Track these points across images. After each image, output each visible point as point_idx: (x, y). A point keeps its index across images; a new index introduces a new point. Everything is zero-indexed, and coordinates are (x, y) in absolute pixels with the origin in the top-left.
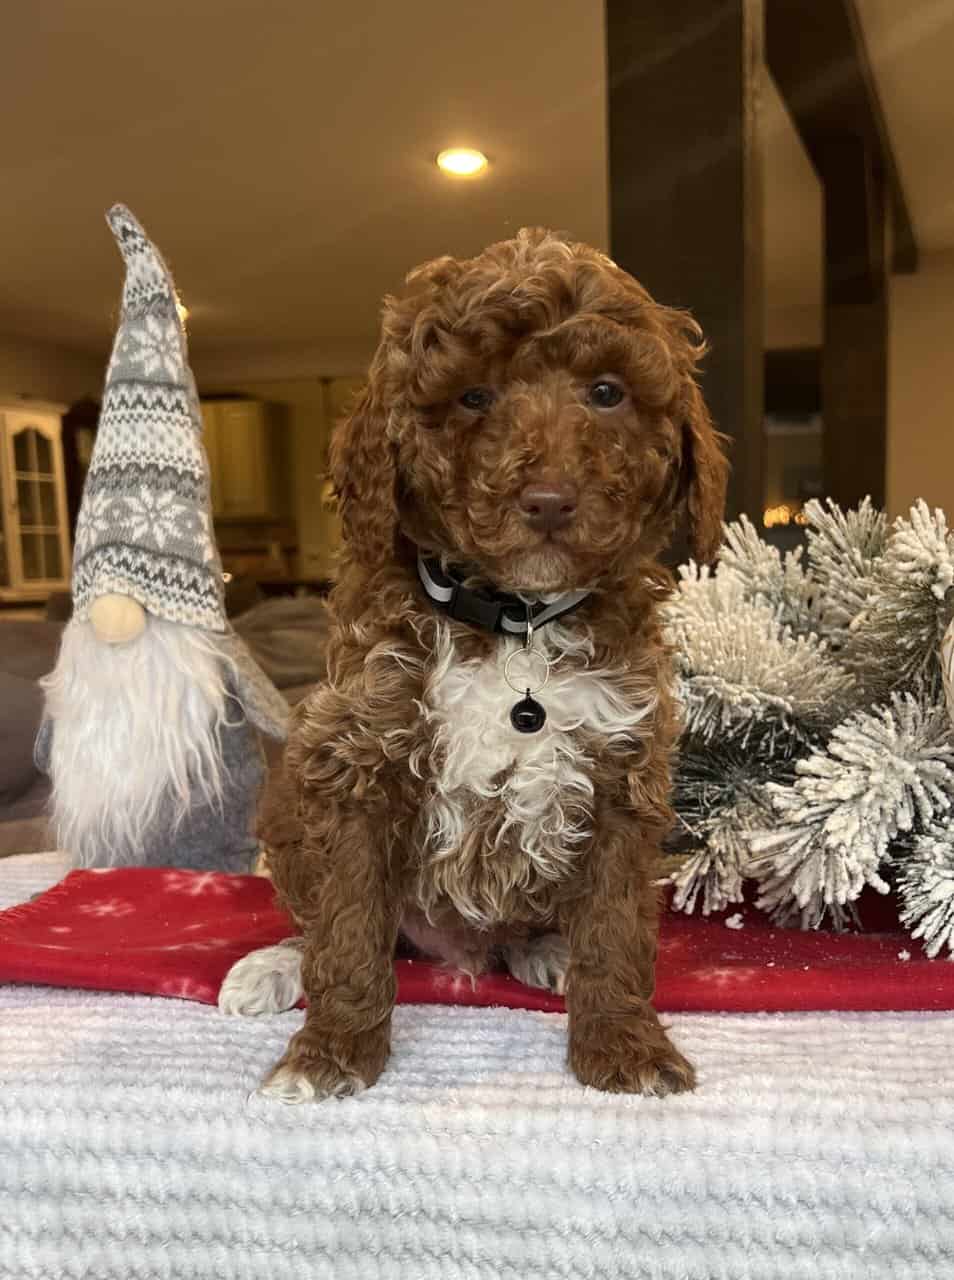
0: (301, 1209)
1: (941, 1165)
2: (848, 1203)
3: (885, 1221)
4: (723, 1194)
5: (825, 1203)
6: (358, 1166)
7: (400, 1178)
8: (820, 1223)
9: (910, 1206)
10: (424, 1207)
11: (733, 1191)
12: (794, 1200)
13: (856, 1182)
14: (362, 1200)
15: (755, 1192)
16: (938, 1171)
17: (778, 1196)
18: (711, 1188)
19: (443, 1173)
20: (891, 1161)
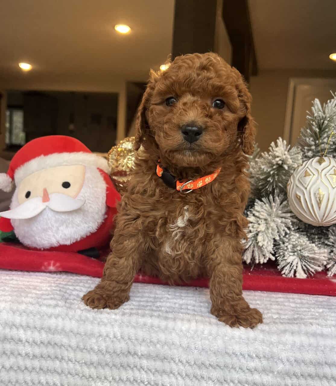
0: (86, 350)
1: (303, 346)
2: (272, 357)
3: (284, 364)
4: (231, 352)
5: (264, 357)
7: (122, 340)
8: (262, 364)
9: (292, 359)
11: (234, 352)
12: (254, 356)
13: (275, 350)
14: (107, 347)
15: (242, 353)
16: (302, 348)
17: (249, 354)
18: (227, 350)
19: (137, 339)
20: (287, 344)
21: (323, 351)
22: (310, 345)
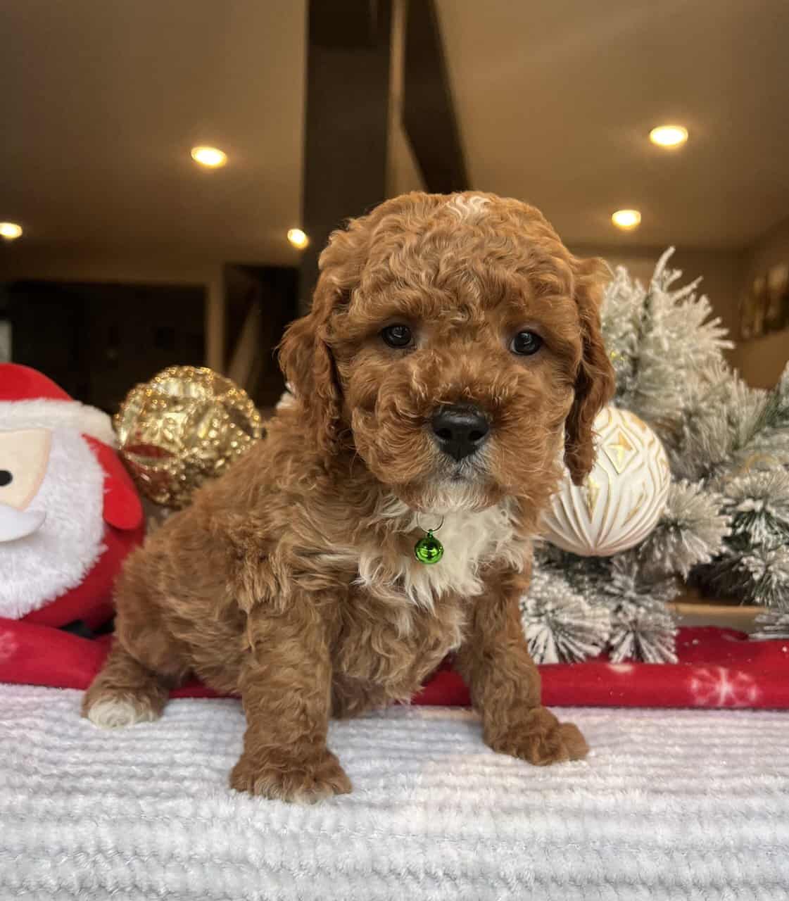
0: (27, 888)
1: (553, 843)
2: (483, 875)
3: (510, 888)
4: (385, 870)
5: (465, 875)
6: (81, 849)
7: (117, 859)
8: (460, 892)
9: (529, 876)
10: (137, 883)
11: (392, 867)
12: (440, 873)
13: (489, 858)
14: (82, 880)
15: (411, 868)
16: (551, 848)
17: (428, 871)
18: (375, 865)
19: (155, 855)
20: (516, 840)
21: (598, 852)
22: (569, 840)
